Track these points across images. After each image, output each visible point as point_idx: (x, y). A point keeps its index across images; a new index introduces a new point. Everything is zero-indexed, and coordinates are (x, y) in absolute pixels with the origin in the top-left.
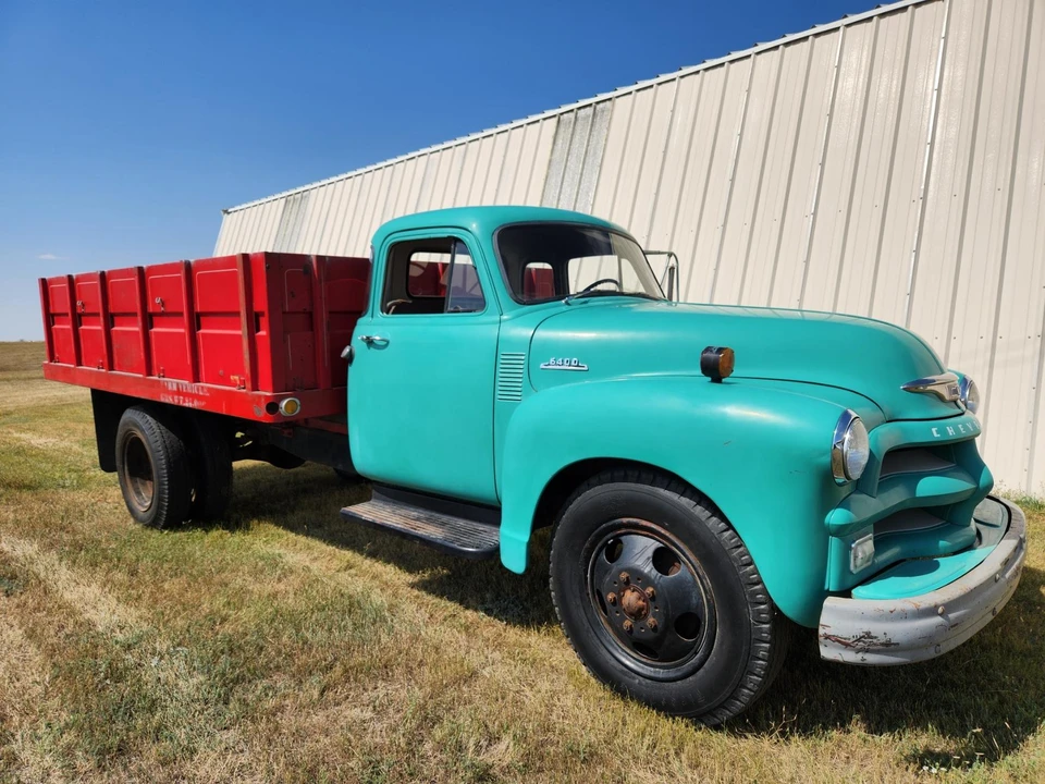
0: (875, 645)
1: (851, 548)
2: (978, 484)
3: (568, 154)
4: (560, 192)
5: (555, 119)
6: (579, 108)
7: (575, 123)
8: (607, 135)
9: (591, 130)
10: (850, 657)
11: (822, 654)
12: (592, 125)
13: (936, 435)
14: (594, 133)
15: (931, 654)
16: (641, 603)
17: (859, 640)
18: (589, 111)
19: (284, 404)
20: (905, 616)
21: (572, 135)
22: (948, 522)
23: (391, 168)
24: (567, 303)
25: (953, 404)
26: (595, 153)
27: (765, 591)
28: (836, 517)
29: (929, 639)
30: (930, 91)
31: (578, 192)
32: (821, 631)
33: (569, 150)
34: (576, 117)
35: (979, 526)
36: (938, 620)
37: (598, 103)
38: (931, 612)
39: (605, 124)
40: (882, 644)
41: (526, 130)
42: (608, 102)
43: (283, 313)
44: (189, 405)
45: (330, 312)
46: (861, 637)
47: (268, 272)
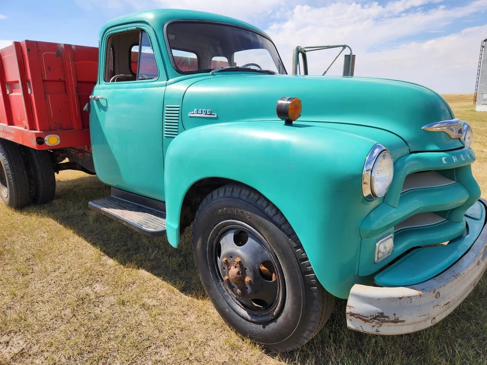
0: (387, 321)
10: (367, 329)
11: (348, 325)
13: (444, 162)
15: (429, 324)
19: (47, 138)
22: (447, 219)
24: (213, 74)
25: (458, 140)
27: (315, 277)
29: (427, 316)
32: (348, 310)
35: (468, 220)
40: (392, 321)
43: (43, 81)
44: (8, 138)
45: (78, 82)
46: (376, 317)
47: (28, 53)
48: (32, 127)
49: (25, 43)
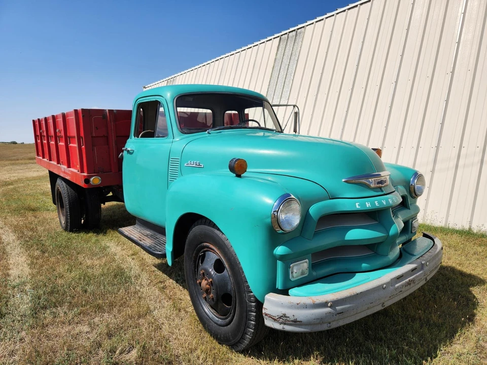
0: (289, 321)
1: (290, 267)
2: (388, 233)
3: (283, 55)
4: (279, 74)
5: (279, 38)
6: (290, 32)
7: (287, 40)
8: (301, 45)
9: (294, 43)
10: (277, 326)
11: (266, 323)
12: (295, 40)
13: (357, 207)
14: (296, 44)
15: (325, 327)
16: (208, 286)
17: (280, 318)
18: (294, 33)
19: (92, 179)
20: (306, 307)
21: (286, 45)
22: (375, 253)
23: (209, 65)
24: (209, 133)
25: (379, 189)
26: (295, 54)
28: (280, 250)
29: (321, 320)
30: (459, 14)
31: (287, 74)
32: (264, 311)
33: (284, 53)
34: (288, 37)
36: (328, 310)
37: (298, 29)
38: (324, 305)
39: (301, 40)
40: (292, 321)
41: (266, 44)
42: (303, 29)
43: (92, 137)
44: (67, 178)
45: (117, 136)
46: (281, 317)
47: (83, 118)
48: (82, 171)
49: (81, 111)
